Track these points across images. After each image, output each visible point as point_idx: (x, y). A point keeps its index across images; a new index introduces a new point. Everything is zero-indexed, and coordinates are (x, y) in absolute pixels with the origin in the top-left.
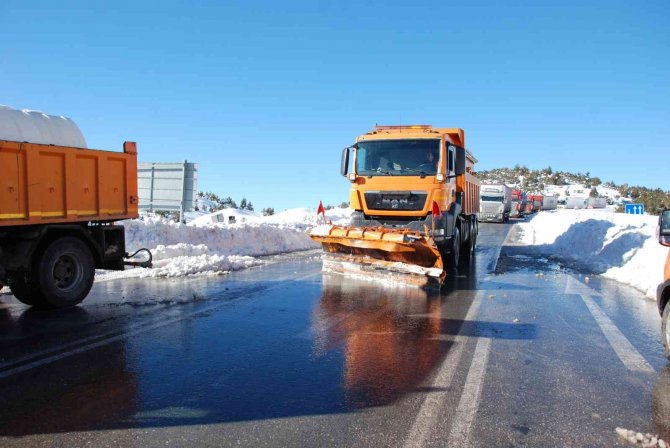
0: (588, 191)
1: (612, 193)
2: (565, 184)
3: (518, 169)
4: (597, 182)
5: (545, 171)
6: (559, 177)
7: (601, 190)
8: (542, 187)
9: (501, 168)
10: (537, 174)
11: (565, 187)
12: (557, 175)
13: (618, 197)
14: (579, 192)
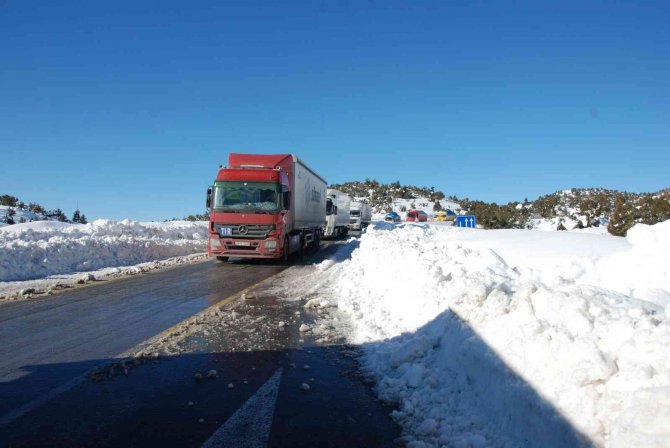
0: (432, 204)
1: (454, 207)
2: (412, 197)
3: (368, 183)
4: (441, 196)
5: (393, 185)
6: (407, 191)
7: (444, 204)
8: (390, 201)
9: (351, 181)
10: (386, 188)
11: (412, 200)
12: (405, 188)
13: (459, 210)
14: (424, 205)
